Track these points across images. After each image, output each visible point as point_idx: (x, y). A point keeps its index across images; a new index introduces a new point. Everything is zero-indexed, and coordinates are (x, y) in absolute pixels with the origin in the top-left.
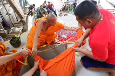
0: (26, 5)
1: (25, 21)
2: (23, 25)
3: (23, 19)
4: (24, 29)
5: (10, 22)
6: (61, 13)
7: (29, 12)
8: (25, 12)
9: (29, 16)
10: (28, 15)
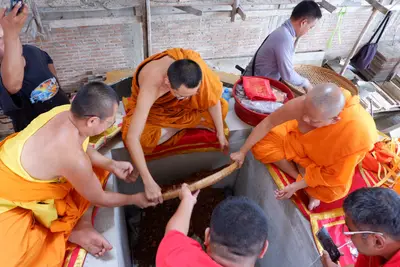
5: (393, 64)
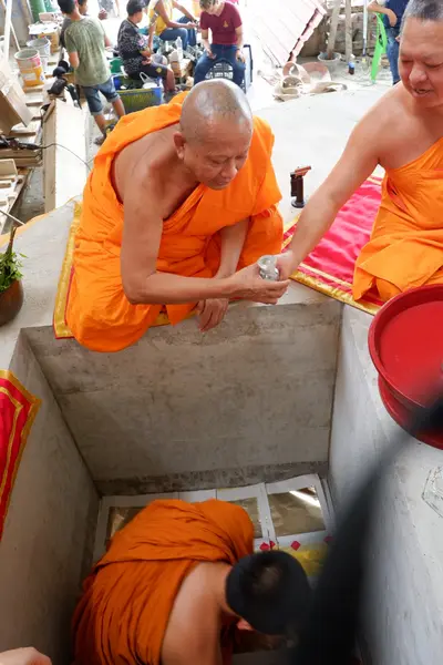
0: (36, 19)
1: (31, 140)
2: (21, 169)
3: (17, 128)
4: (28, 201)
6: (295, 82)
7: (57, 73)
8: (31, 77)
9: (59, 101)
10: (56, 92)
